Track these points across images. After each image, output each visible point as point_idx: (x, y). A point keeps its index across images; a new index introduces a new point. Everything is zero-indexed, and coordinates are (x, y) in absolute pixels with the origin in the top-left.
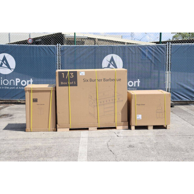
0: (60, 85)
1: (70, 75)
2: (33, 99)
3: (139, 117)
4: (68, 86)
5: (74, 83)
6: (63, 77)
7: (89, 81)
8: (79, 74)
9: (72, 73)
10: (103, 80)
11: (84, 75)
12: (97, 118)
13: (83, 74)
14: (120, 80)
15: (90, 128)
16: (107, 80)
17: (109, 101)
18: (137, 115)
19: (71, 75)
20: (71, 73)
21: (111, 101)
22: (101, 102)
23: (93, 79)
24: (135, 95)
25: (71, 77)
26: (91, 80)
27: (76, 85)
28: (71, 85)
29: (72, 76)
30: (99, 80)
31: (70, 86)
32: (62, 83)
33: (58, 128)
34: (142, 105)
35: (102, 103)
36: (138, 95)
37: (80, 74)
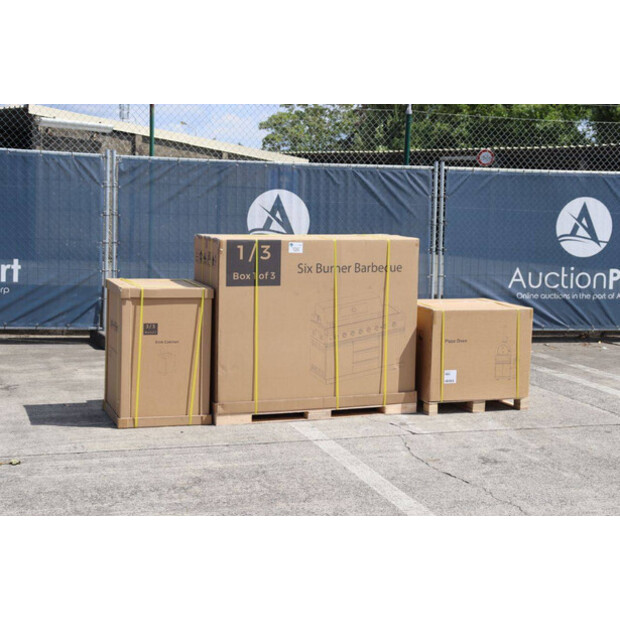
0: (230, 283)
1: (261, 250)
2: (145, 325)
3: (451, 376)
4: (255, 285)
5: (270, 276)
6: (241, 258)
7: (314, 269)
8: (288, 249)
9: (268, 247)
10: (352, 269)
11: (301, 251)
12: (333, 381)
13: (298, 249)
14: (398, 268)
15: (311, 414)
16: (365, 269)
17: (368, 329)
18: (446, 372)
19: (265, 252)
20: (263, 247)
21: (373, 331)
22: (344, 334)
23: (325, 264)
24: (441, 313)
25: (262, 258)
26: (320, 268)
27: (277, 282)
28: (262, 283)
29: (266, 255)
30: (343, 269)
31: (259, 285)
32: (236, 276)
33: (220, 415)
34: (459, 341)
35: (349, 336)
36: (450, 314)
37: (291, 250)
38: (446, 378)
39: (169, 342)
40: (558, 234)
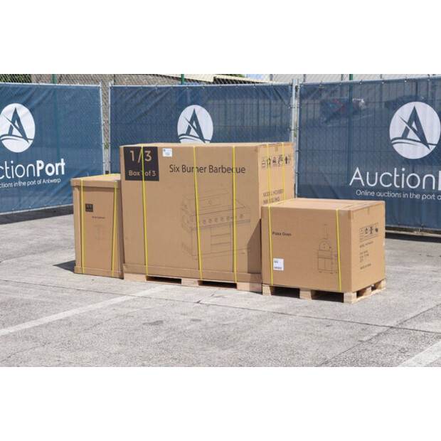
0: (128, 177)
1: (145, 154)
2: (86, 205)
3: (279, 264)
4: (142, 180)
5: (152, 173)
6: (133, 160)
7: (180, 169)
8: (162, 154)
9: (149, 152)
10: (207, 170)
11: (171, 155)
13: (168, 154)
14: (242, 170)
15: (183, 280)
16: (217, 170)
17: (222, 219)
18: (275, 259)
19: (148, 155)
20: (146, 152)
21: (225, 220)
22: (204, 221)
23: (188, 166)
25: (146, 160)
26: (184, 169)
27: (156, 178)
28: (147, 179)
29: (148, 158)
30: (200, 170)
31: (145, 180)
32: (131, 173)
33: (127, 272)
34: (284, 234)
35: (208, 223)
37: (164, 155)
38: (275, 265)
39: (100, 218)
40: (392, 137)
